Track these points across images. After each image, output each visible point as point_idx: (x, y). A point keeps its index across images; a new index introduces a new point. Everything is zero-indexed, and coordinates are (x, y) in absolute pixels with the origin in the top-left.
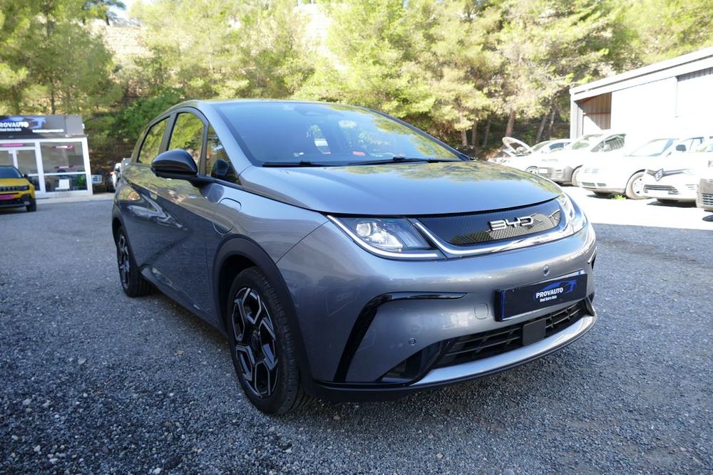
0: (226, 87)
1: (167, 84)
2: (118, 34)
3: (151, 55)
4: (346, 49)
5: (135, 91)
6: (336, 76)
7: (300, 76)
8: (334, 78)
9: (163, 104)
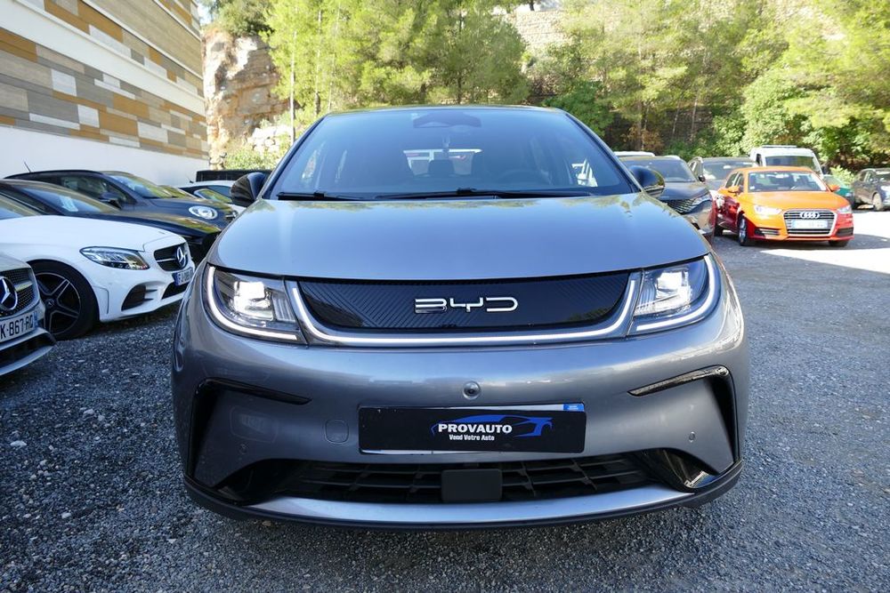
0: (656, 77)
1: (583, 77)
2: (541, 20)
3: (571, 42)
4: (841, 8)
5: (551, 88)
6: (820, 50)
7: (767, 54)
8: (817, 53)
9: (574, 102)
